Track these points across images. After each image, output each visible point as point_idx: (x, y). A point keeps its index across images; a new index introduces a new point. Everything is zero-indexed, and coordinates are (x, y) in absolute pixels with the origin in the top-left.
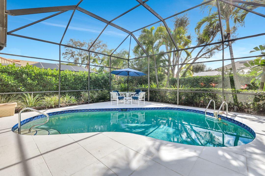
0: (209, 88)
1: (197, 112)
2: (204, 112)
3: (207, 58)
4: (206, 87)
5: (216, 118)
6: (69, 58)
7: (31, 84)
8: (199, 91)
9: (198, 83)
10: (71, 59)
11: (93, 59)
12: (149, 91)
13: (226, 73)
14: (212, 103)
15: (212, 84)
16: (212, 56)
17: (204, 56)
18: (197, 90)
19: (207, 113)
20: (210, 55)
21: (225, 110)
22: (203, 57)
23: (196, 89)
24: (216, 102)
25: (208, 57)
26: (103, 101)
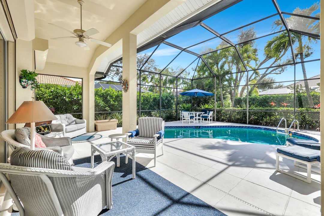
0: (280, 108)
1: (268, 130)
2: (276, 130)
3: (277, 74)
4: (276, 107)
5: (287, 134)
6: (113, 76)
7: (113, 105)
8: (269, 110)
9: (267, 103)
10: (115, 76)
11: (143, 77)
12: (215, 111)
13: (301, 92)
14: (283, 121)
15: (283, 104)
16: (284, 71)
17: (274, 72)
18: (267, 110)
19: (279, 131)
20: (281, 71)
21: (296, 128)
22: (272, 73)
23: (267, 108)
24: (287, 121)
25: (279, 72)
26: (171, 121)
